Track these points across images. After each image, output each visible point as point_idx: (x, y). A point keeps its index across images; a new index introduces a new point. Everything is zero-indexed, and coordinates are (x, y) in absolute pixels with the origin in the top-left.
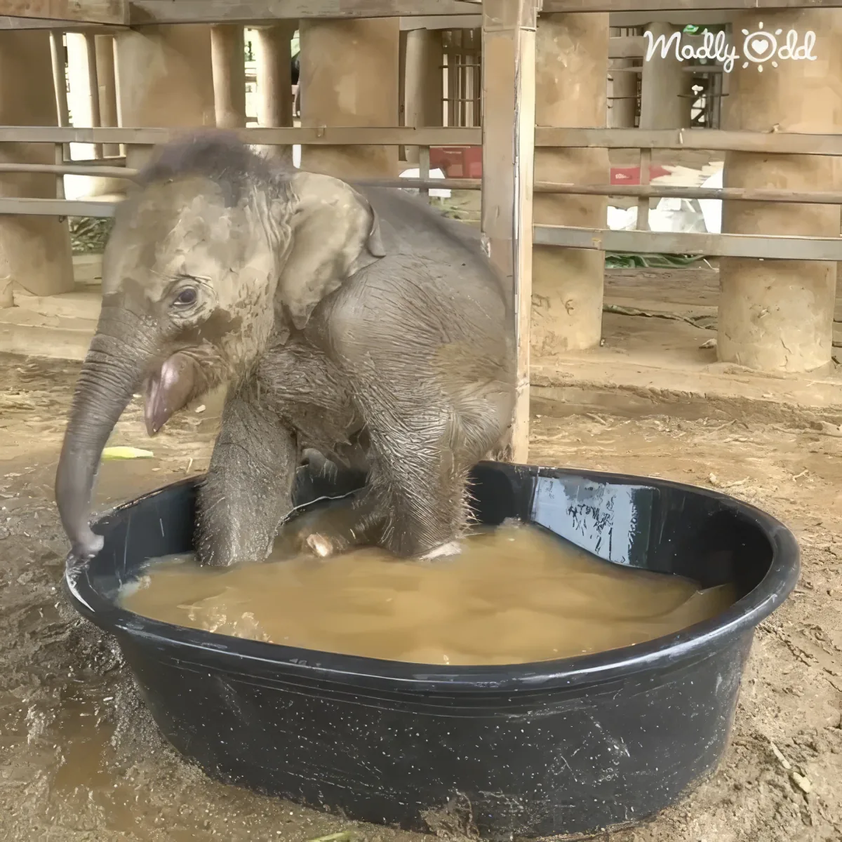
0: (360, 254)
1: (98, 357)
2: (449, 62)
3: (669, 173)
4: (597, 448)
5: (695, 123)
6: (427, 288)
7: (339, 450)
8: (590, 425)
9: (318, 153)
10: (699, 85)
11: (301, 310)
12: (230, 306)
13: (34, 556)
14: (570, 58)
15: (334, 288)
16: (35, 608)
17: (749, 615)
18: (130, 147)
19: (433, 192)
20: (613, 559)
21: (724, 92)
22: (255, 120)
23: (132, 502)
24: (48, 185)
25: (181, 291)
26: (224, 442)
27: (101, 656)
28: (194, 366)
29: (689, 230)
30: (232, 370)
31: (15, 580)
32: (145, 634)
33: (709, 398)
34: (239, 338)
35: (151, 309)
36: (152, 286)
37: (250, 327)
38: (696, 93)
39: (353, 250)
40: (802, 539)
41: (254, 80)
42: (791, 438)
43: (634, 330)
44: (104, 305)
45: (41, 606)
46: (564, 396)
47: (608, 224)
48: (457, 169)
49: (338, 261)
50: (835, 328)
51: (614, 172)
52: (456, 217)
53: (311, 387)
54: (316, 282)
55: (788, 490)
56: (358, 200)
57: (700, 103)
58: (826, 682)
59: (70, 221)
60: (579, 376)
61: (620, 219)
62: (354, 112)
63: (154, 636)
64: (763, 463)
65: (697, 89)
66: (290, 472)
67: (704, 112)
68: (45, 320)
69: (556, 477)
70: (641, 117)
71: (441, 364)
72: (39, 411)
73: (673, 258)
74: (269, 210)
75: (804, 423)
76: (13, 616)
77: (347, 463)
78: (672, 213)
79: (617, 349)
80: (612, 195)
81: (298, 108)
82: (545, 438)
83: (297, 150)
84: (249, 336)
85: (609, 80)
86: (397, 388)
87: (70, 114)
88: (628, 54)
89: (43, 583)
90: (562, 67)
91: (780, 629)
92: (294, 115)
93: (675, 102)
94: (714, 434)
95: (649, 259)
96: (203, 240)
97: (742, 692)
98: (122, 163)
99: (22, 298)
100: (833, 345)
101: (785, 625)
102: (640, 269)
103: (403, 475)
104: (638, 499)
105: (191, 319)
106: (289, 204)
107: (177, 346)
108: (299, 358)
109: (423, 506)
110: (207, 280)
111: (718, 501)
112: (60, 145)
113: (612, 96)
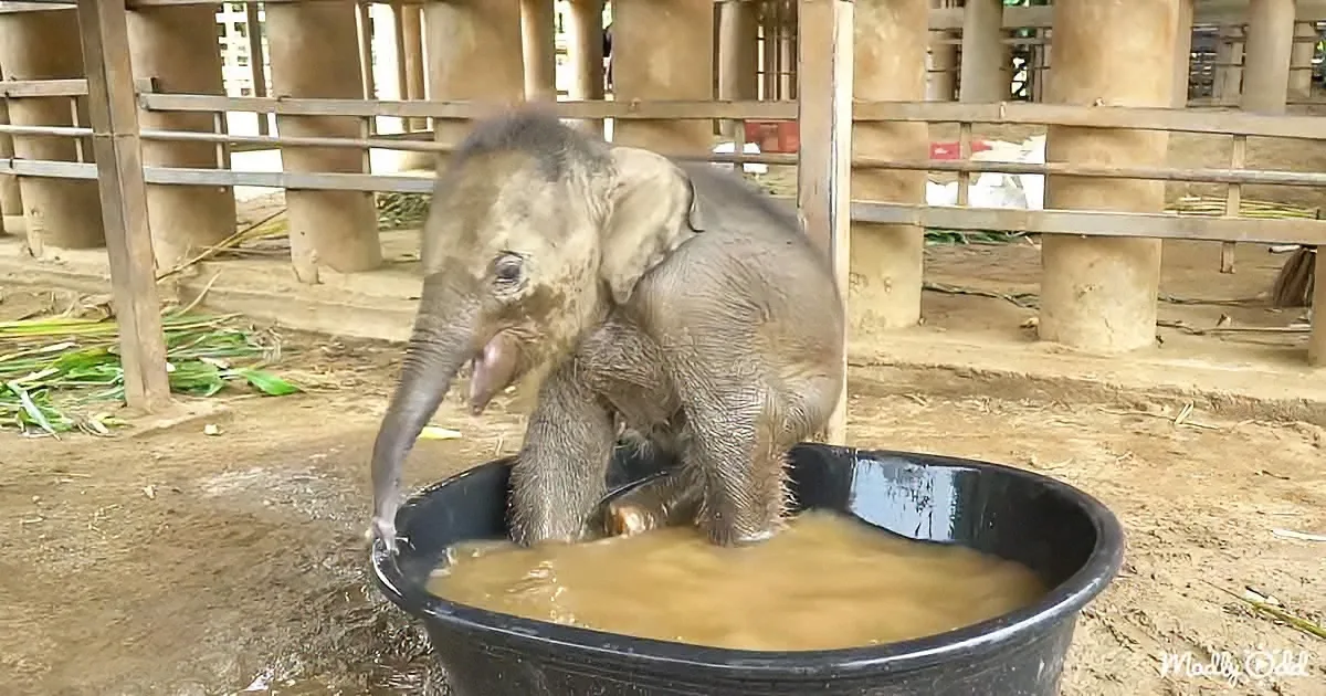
0: (681, 228)
1: (422, 336)
2: (765, 34)
3: (990, 148)
4: (916, 429)
5: (1016, 97)
6: (750, 265)
7: (658, 431)
8: (909, 405)
9: (629, 128)
10: (1020, 58)
11: (622, 285)
12: (553, 283)
13: (339, 540)
14: (888, 31)
15: (656, 262)
16: (340, 592)
17: (1072, 599)
18: (437, 120)
19: (748, 167)
20: (934, 538)
21: (1046, 65)
22: (566, 93)
23: (440, 484)
24: (353, 160)
25: (504, 268)
26: (537, 420)
27: (408, 641)
28: (517, 345)
29: (1011, 206)
30: (555, 347)
31: (320, 564)
32: (454, 619)
33: (1030, 378)
34: (562, 315)
35: (474, 286)
36: (475, 265)
37: (573, 303)
38: (1017, 66)
39: (675, 224)
40: (1125, 521)
41: (564, 52)
42: (1114, 418)
43: (955, 308)
44: (425, 284)
45: (346, 590)
46: (882, 376)
47: (928, 199)
48: (772, 143)
49: (661, 236)
50: (1159, 306)
51: (935, 146)
52: (772, 193)
53: (628, 364)
54: (640, 256)
55: (1112, 472)
56: (676, 172)
57: (1022, 76)
58: (1150, 669)
59: (376, 197)
60: (898, 356)
61: (940, 194)
62: (667, 84)
63: (462, 621)
64: (1086, 445)
65: (1017, 62)
66: (604, 453)
67: (1025, 85)
68: (349, 298)
69: (874, 460)
70: (961, 91)
71: (759, 342)
72: (344, 391)
73: (995, 234)
74: (590, 184)
75: (1128, 404)
76: (320, 600)
77: (664, 443)
78: (992, 189)
79: (937, 328)
80: (931, 169)
81: (610, 81)
82: (864, 419)
83: (609, 124)
84: (572, 313)
85: (929, 52)
86: (715, 365)
87: (376, 88)
88: (949, 26)
89: (349, 567)
90: (880, 38)
91: (1104, 614)
92: (606, 88)
93: (996, 78)
94: (1037, 414)
95: (970, 236)
96: (526, 216)
97: (1064, 679)
98: (430, 137)
99: (326, 275)
100: (1157, 324)
101: (1108, 610)
102: (960, 245)
103: (718, 455)
104: (958, 481)
105: (514, 296)
106: (612, 178)
107: (501, 324)
108: (618, 334)
109: (738, 486)
110: (529, 256)
111: (1040, 485)
112: (366, 118)
113: (931, 69)
